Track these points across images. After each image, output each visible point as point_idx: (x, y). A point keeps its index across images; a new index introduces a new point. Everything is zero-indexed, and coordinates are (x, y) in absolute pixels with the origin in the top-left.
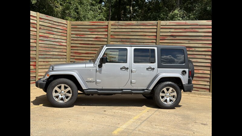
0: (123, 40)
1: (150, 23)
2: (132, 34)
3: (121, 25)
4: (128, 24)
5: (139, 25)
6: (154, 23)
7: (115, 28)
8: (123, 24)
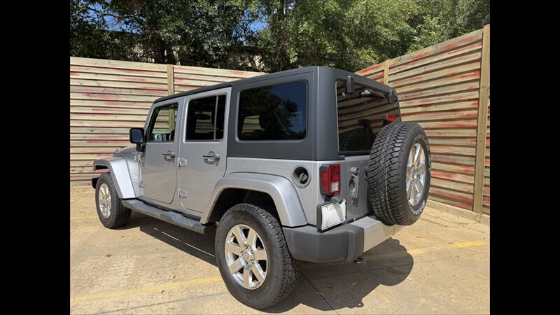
0: (408, 95)
1: (463, 41)
2: (425, 77)
3: (405, 64)
4: (418, 56)
5: (439, 51)
6: (475, 36)
7: (394, 74)
8: (409, 59)
